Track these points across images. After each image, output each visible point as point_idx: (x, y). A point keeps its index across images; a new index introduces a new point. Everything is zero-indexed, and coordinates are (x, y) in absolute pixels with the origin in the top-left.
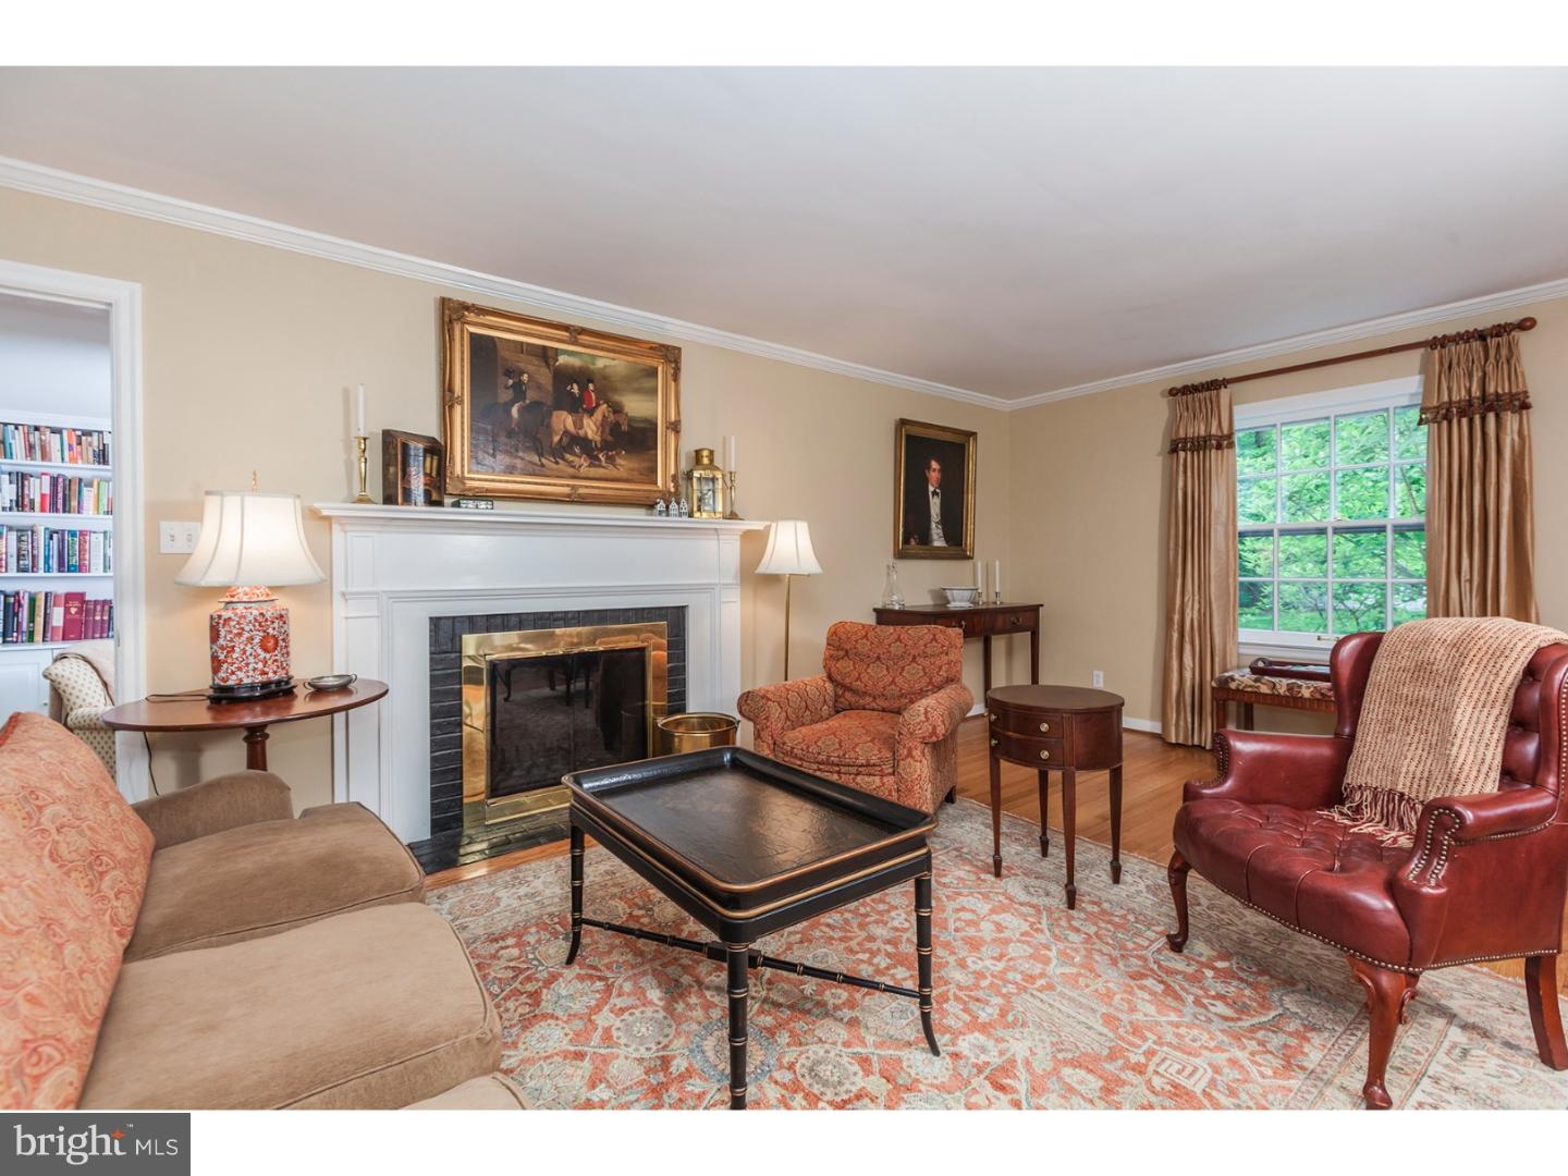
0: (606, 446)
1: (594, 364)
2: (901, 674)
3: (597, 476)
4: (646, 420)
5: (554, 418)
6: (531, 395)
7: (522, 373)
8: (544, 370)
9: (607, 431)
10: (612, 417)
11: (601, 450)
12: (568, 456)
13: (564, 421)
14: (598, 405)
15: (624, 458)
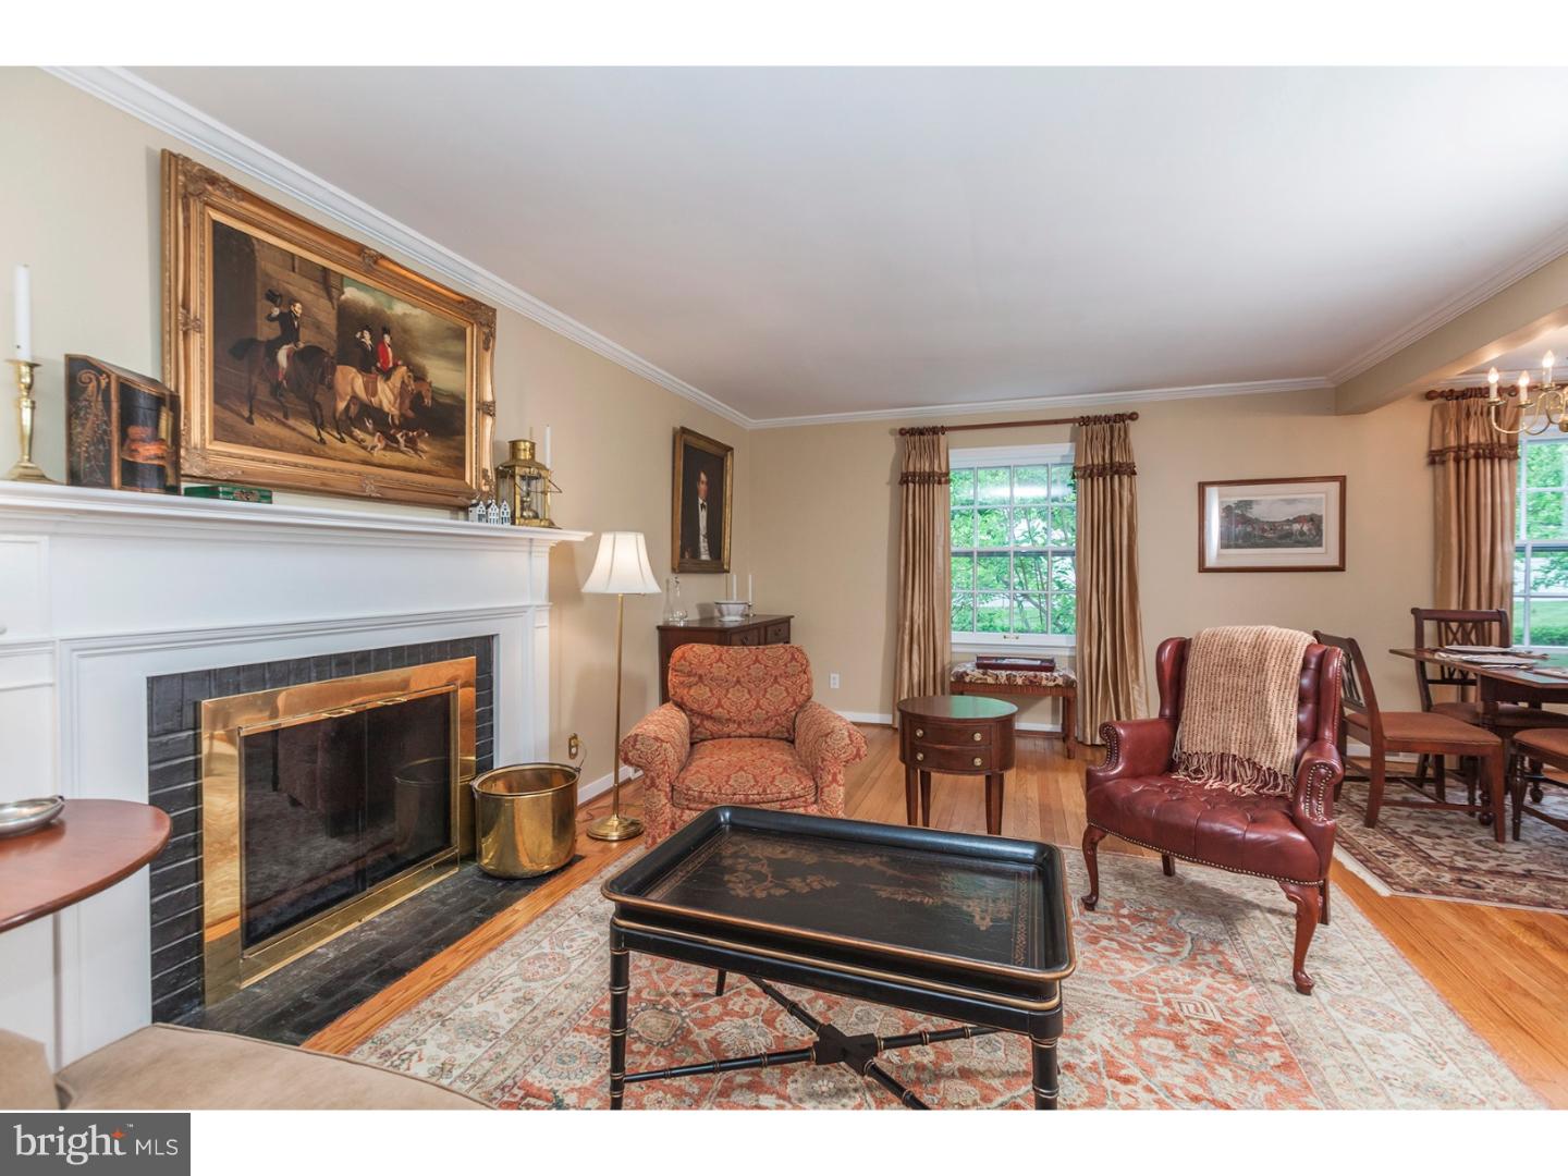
0: (406, 424)
1: (390, 308)
2: (764, 696)
3: (395, 463)
4: (452, 396)
5: (339, 375)
6: (307, 337)
7: (293, 301)
8: (324, 302)
9: (407, 402)
10: (412, 386)
11: (399, 428)
12: (357, 432)
13: (351, 381)
14: (396, 366)
15: (427, 444)
